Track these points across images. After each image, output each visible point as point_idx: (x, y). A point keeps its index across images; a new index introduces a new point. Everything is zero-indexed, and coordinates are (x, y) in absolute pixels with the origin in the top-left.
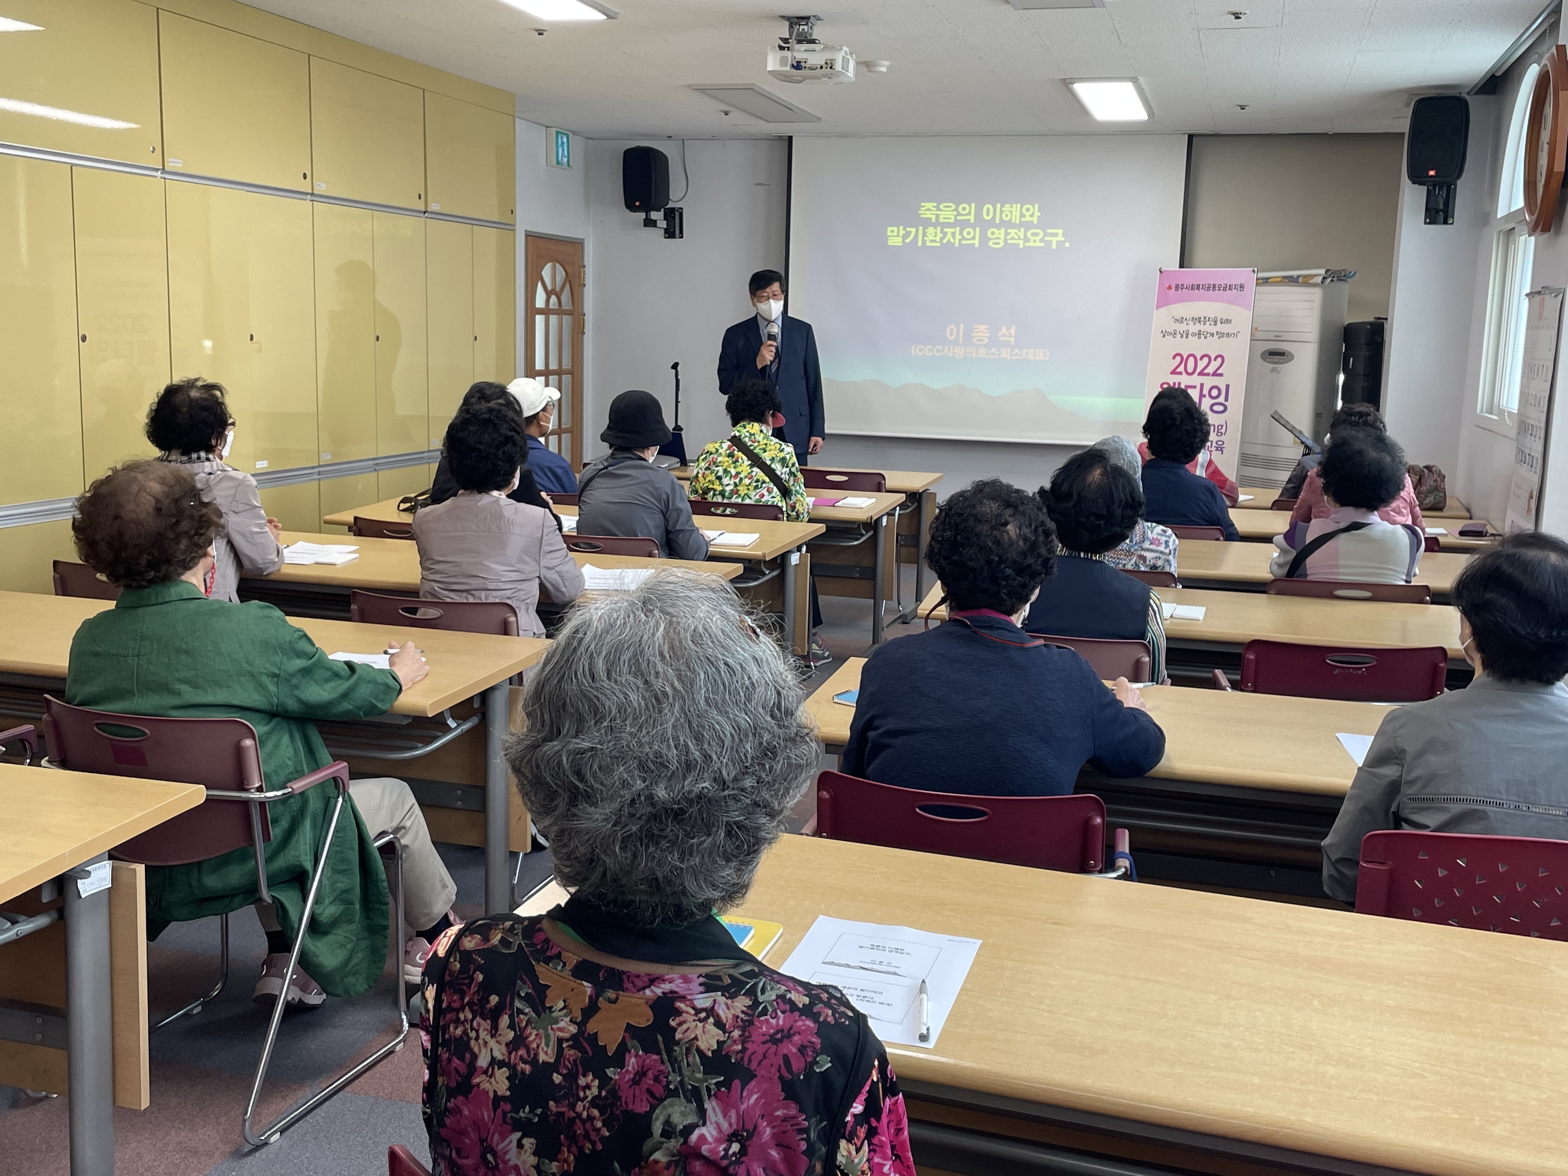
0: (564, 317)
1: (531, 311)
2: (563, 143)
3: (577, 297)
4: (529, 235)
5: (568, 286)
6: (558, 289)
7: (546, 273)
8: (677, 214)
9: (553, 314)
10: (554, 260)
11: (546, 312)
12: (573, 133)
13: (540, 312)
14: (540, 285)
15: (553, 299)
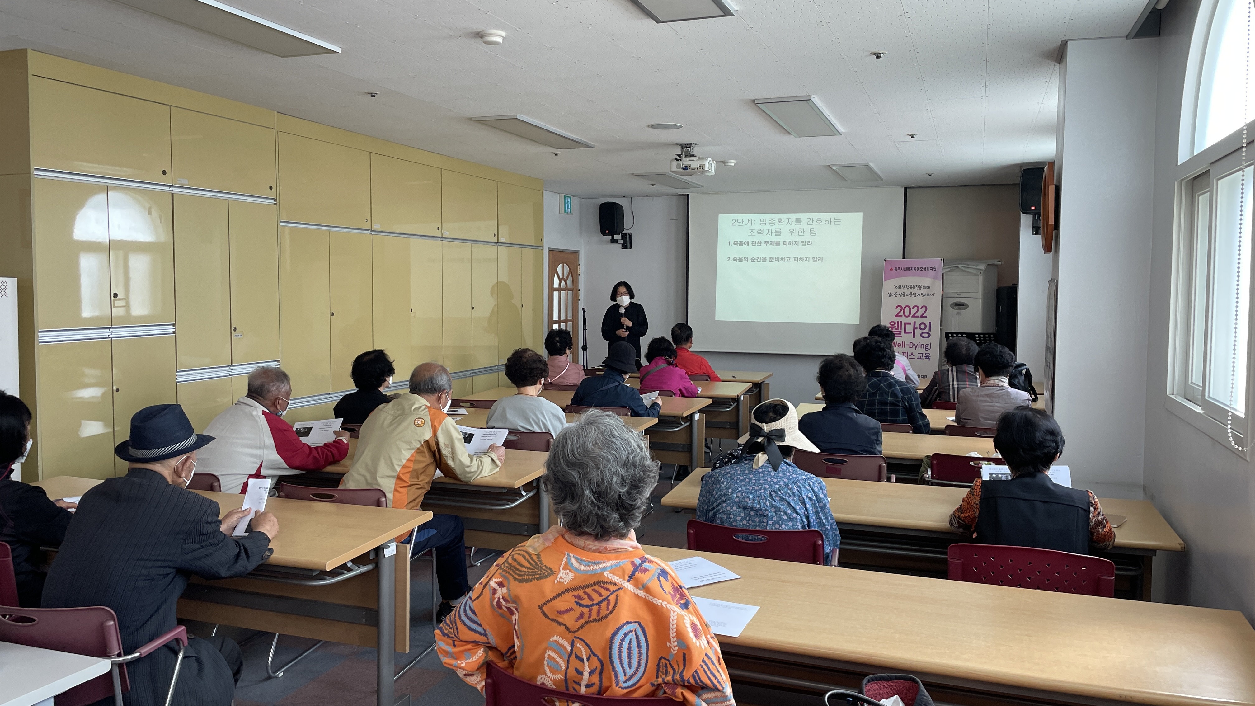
0: (569, 292)
1: (551, 289)
2: (568, 201)
3: (575, 281)
4: (550, 250)
5: (570, 276)
6: (565, 278)
7: (559, 269)
8: (628, 236)
9: (563, 291)
10: (563, 262)
11: (559, 289)
12: (574, 196)
13: (556, 290)
14: (556, 275)
15: (563, 282)
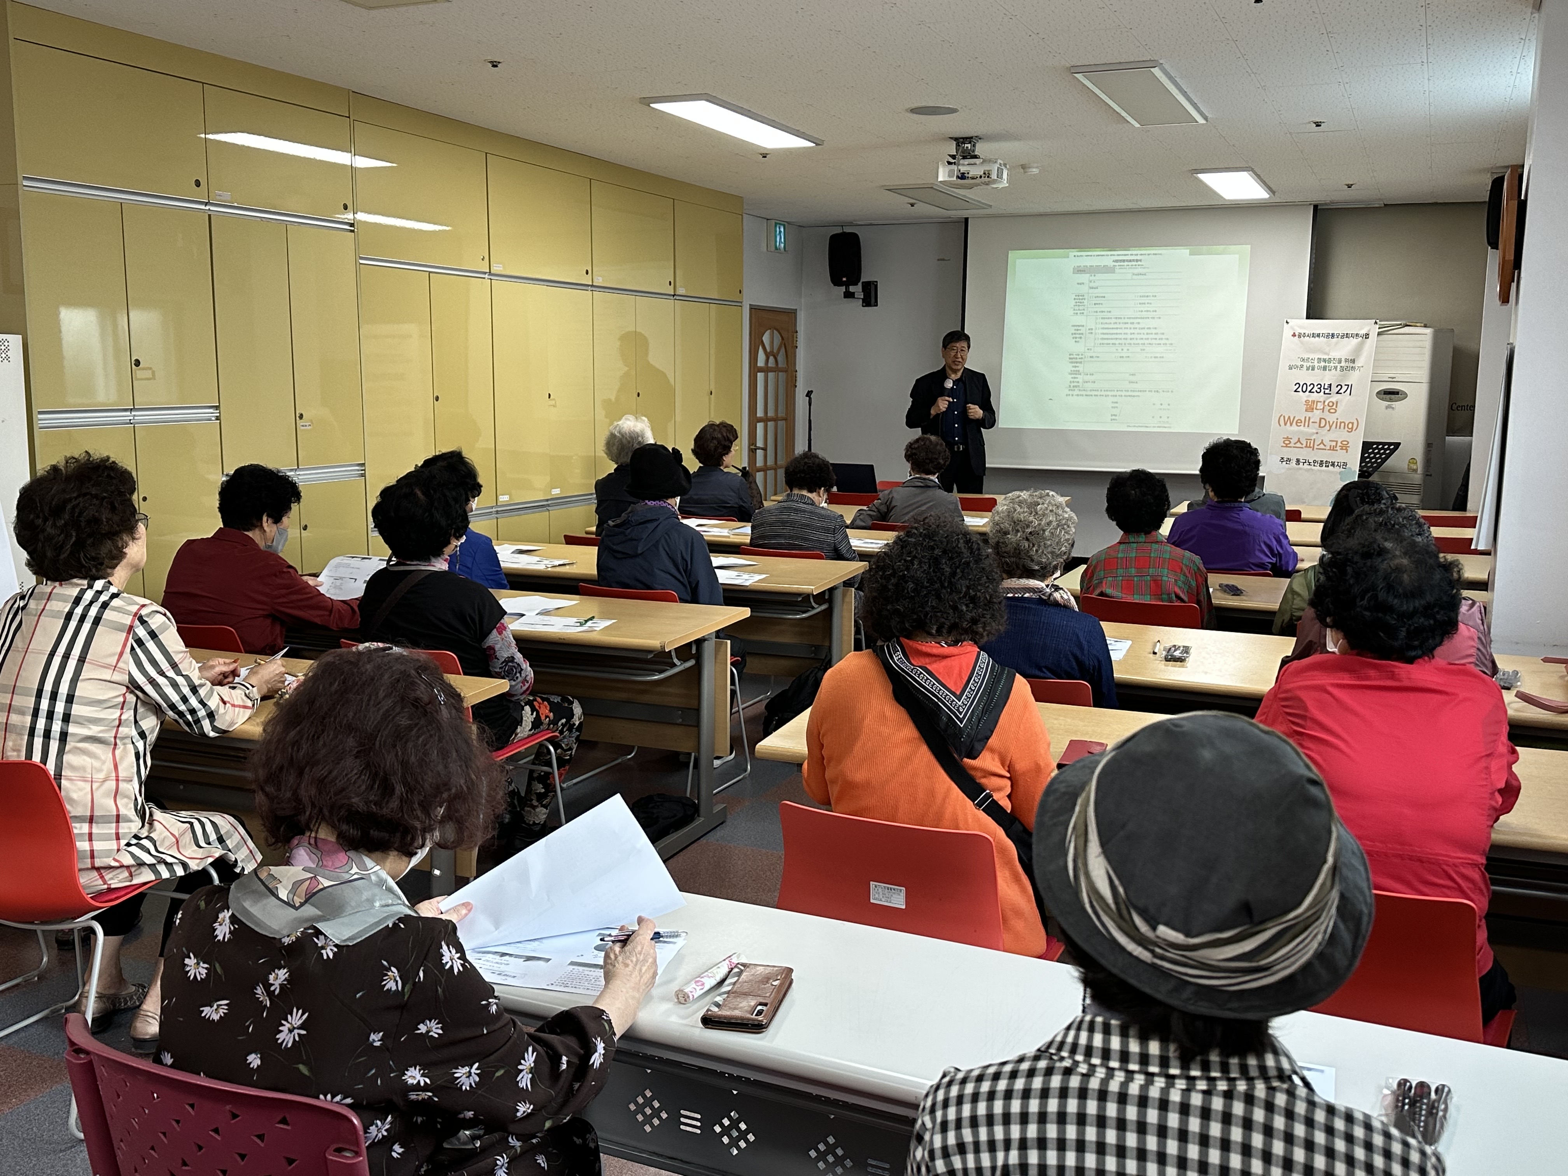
0: (780, 374)
1: (754, 369)
2: (780, 232)
3: (790, 357)
4: (752, 308)
5: (783, 349)
6: (775, 351)
7: (766, 338)
8: (873, 287)
9: (771, 371)
10: (773, 328)
11: (766, 370)
12: (788, 223)
13: (761, 370)
14: (760, 348)
15: (771, 359)
